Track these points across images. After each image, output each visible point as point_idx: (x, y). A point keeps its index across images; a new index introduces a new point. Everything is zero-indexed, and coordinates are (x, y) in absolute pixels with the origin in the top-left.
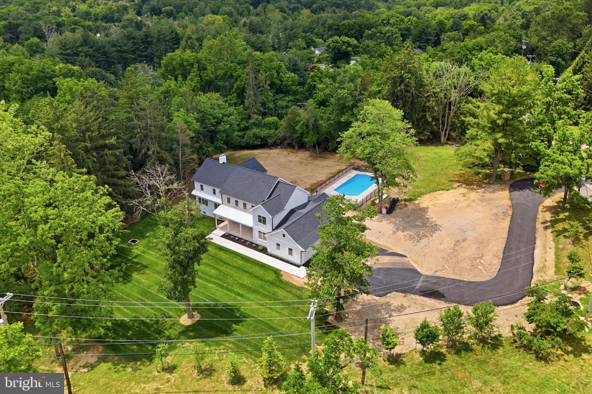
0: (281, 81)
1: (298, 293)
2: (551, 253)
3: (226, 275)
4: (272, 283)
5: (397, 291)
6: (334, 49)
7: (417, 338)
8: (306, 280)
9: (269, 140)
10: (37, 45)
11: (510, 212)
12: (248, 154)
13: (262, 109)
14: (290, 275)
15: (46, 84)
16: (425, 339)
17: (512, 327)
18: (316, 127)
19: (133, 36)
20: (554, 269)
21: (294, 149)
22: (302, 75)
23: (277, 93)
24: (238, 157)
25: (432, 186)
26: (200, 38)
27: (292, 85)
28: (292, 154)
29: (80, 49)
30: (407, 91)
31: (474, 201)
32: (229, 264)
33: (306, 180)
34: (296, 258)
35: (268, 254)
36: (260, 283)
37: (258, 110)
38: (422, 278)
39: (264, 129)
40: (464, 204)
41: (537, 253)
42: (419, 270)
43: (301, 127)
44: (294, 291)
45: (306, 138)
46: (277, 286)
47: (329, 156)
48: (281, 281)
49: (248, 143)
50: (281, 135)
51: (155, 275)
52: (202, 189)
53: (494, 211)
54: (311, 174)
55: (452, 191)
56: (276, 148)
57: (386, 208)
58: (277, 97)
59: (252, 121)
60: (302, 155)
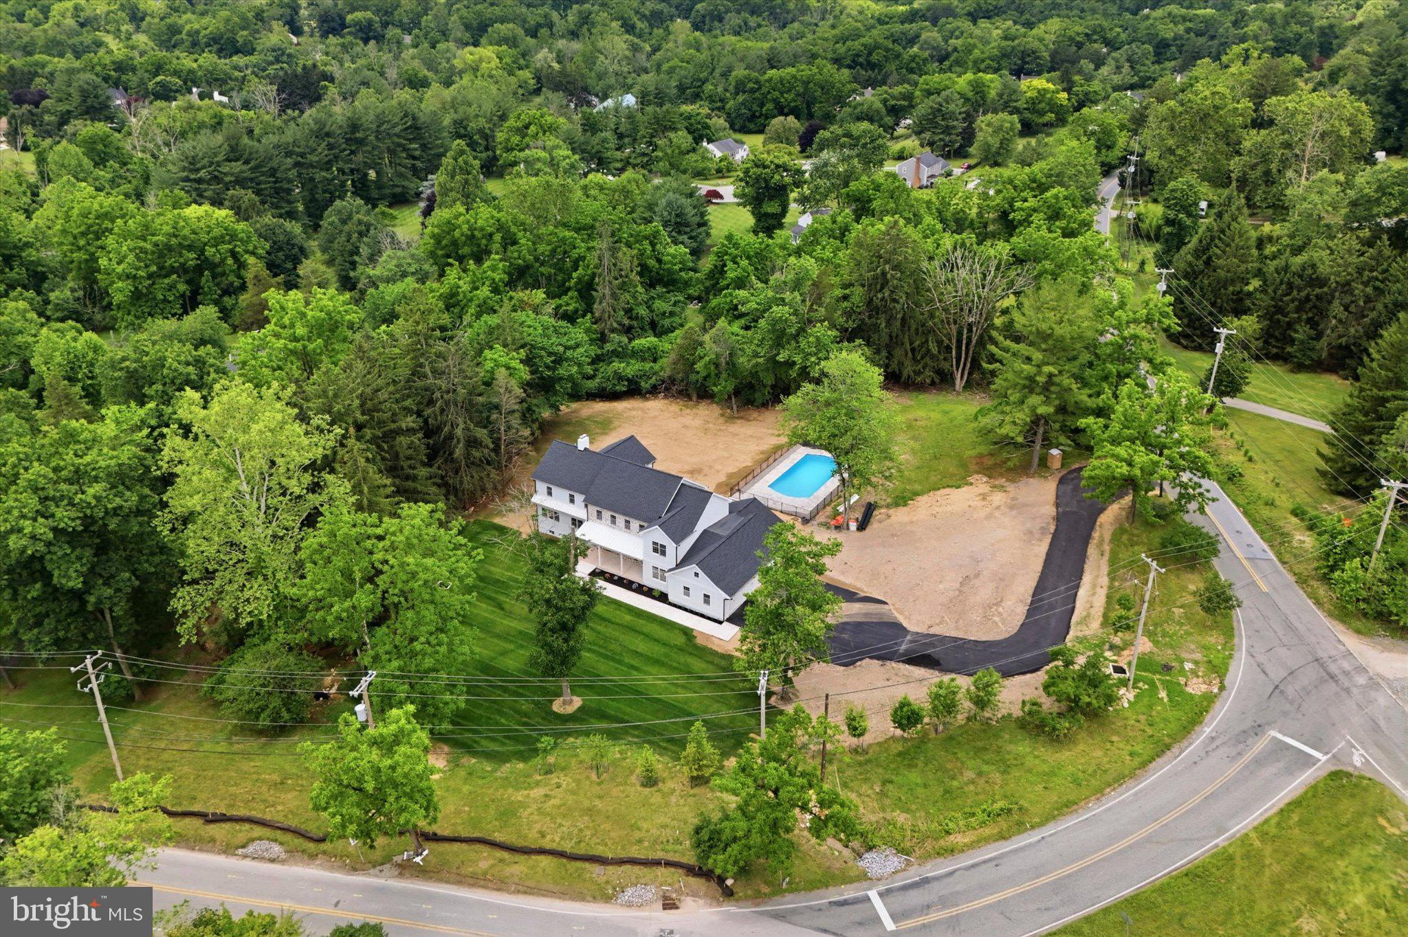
0: (659, 261)
1: (723, 663)
2: (1102, 594)
3: (606, 639)
4: (681, 649)
5: (871, 658)
6: (758, 179)
7: (894, 722)
8: (738, 644)
9: (643, 384)
10: (105, 140)
11: (1052, 528)
12: (604, 412)
13: (626, 322)
14: (708, 637)
15: (182, 260)
16: (905, 722)
17: (1024, 702)
18: (732, 365)
19: (327, 129)
20: (1101, 619)
21: (690, 399)
22: (694, 234)
23: (651, 285)
24: (588, 418)
25: (933, 479)
26: (462, 121)
27: (681, 270)
28: (688, 411)
29: (225, 169)
30: (895, 301)
31: (998, 508)
32: (610, 621)
33: (718, 467)
34: (715, 610)
35: (670, 604)
36: (663, 650)
37: (620, 324)
38: (909, 637)
39: (633, 361)
40: (982, 514)
41: (1082, 593)
42: (905, 624)
43: (706, 366)
44: (717, 660)
45: (715, 385)
46: (691, 654)
47: (755, 415)
48: (696, 647)
49: (604, 389)
50: (665, 374)
51: (496, 641)
52: (550, 493)
53: (1028, 525)
54: (726, 454)
55: (965, 489)
56: (656, 397)
57: (857, 520)
58: (653, 293)
59: (608, 347)
60: (706, 413)
